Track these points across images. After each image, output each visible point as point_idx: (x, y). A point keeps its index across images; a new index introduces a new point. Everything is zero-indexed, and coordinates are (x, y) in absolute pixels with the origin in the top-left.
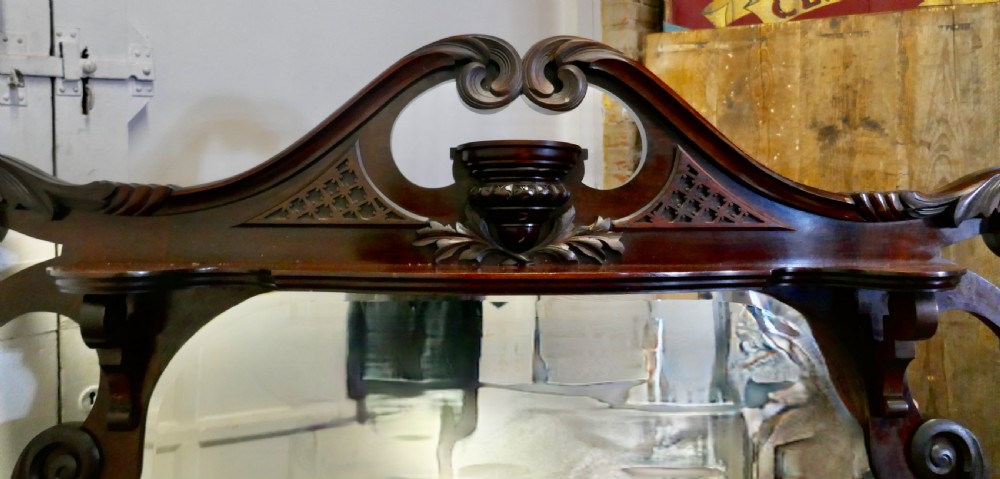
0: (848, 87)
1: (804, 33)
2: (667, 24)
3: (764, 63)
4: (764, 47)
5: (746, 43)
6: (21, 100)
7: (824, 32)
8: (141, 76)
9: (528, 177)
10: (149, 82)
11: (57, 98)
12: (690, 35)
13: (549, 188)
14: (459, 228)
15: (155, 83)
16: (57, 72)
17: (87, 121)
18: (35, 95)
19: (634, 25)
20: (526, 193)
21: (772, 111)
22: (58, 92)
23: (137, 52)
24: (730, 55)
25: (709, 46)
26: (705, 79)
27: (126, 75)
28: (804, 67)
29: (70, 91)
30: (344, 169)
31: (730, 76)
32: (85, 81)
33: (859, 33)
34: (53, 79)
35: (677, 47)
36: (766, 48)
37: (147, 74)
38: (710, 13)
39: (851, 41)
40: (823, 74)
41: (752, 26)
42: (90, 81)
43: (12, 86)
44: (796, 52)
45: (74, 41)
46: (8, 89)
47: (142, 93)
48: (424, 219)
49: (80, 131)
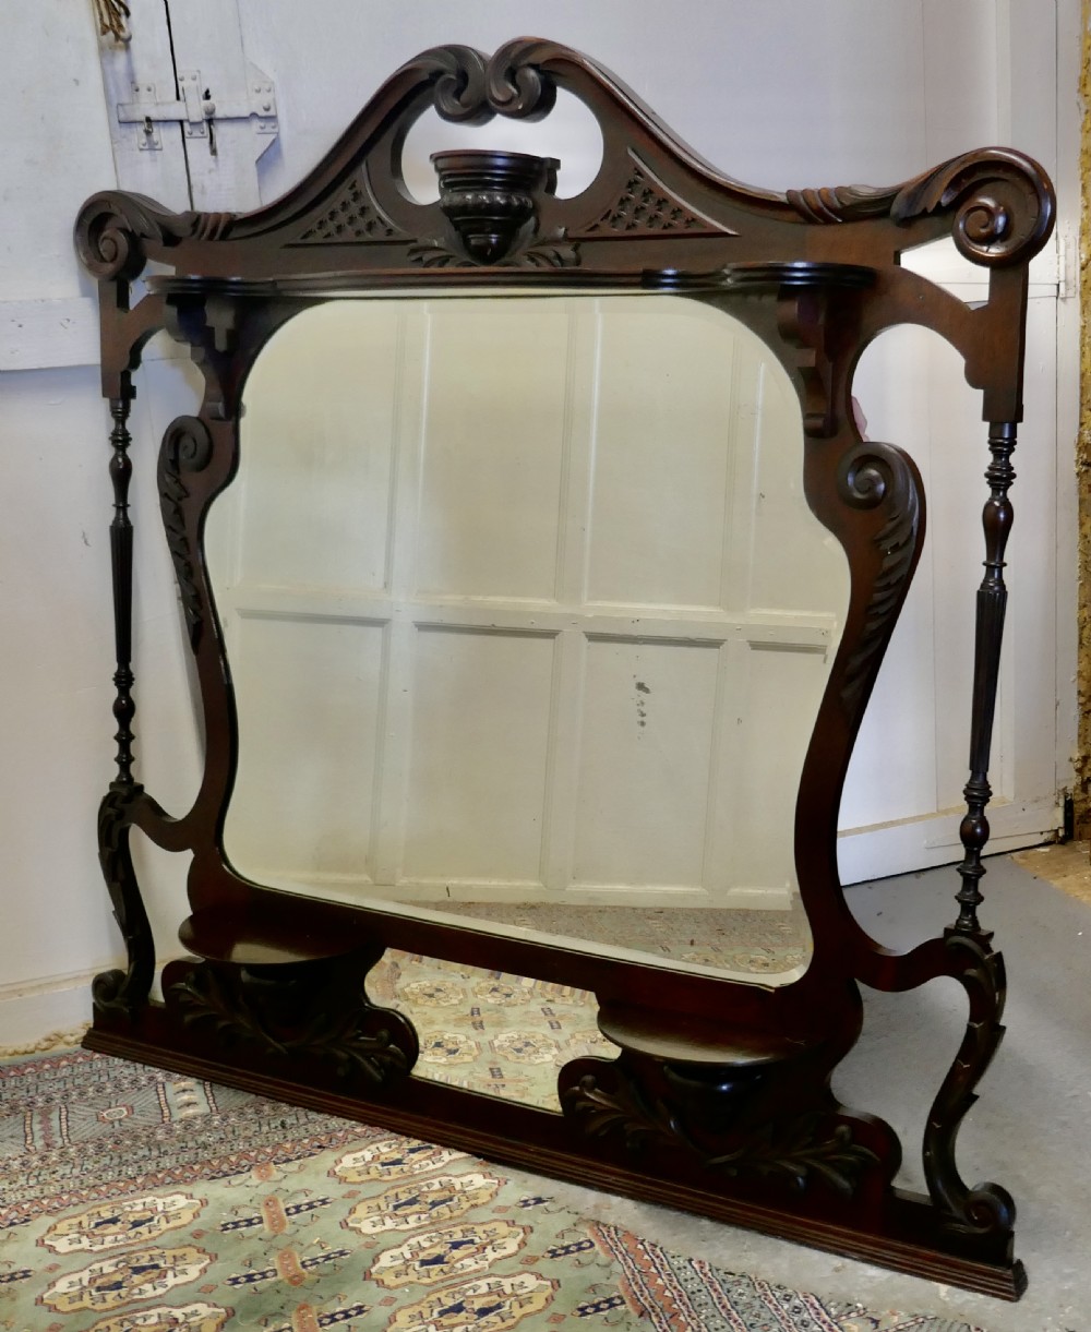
6: (157, 144)
8: (262, 113)
9: (487, 186)
10: (269, 118)
11: (188, 141)
13: (508, 198)
15: (278, 118)
16: (183, 116)
18: (168, 137)
20: (483, 202)
22: (186, 135)
23: (257, 87)
27: (246, 114)
29: (197, 133)
32: (210, 121)
34: (181, 122)
37: (267, 109)
42: (214, 122)
43: (149, 133)
45: (194, 84)
46: (144, 135)
47: (267, 130)
49: (210, 171)
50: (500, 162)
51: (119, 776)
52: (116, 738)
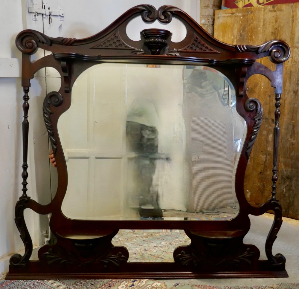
0: (276, 29)
1: (265, 10)
2: (223, 7)
3: (252, 21)
4: (252, 15)
5: (247, 13)
6: (37, 19)
7: (271, 10)
8: (61, 15)
10: (63, 17)
11: (44, 19)
12: (229, 10)
13: (162, 40)
14: (142, 50)
15: (64, 17)
16: (44, 13)
17: (50, 26)
18: (40, 18)
19: (212, 7)
20: (156, 41)
21: (254, 37)
22: (44, 18)
23: (60, 8)
24: (242, 18)
25: (235, 14)
26: (233, 26)
27: (58, 15)
28: (264, 22)
29: (46, 18)
30: (115, 36)
31: (241, 25)
32: (49, 15)
33: (281, 10)
35: (225, 15)
36: (253, 15)
37: (63, 14)
38: (237, 3)
39: (278, 13)
40: (269, 24)
41: (249, 7)
42: (50, 15)
43: (35, 16)
44: (262, 17)
45: (47, 5)
46: (34, 16)
47: (61, 20)
48: (134, 48)
49: (49, 28)
50: (162, 32)
51: (23, 195)
52: (22, 184)
